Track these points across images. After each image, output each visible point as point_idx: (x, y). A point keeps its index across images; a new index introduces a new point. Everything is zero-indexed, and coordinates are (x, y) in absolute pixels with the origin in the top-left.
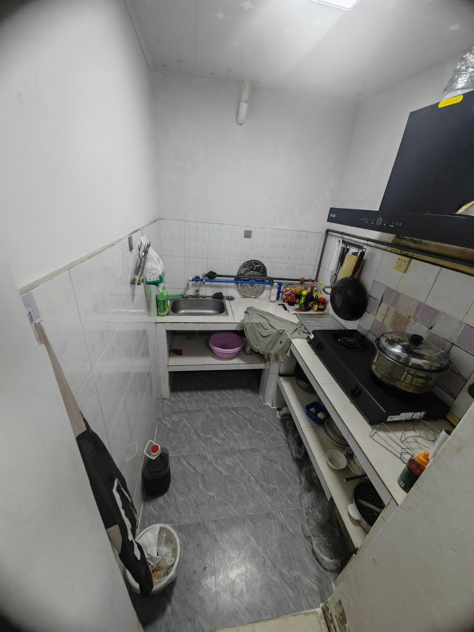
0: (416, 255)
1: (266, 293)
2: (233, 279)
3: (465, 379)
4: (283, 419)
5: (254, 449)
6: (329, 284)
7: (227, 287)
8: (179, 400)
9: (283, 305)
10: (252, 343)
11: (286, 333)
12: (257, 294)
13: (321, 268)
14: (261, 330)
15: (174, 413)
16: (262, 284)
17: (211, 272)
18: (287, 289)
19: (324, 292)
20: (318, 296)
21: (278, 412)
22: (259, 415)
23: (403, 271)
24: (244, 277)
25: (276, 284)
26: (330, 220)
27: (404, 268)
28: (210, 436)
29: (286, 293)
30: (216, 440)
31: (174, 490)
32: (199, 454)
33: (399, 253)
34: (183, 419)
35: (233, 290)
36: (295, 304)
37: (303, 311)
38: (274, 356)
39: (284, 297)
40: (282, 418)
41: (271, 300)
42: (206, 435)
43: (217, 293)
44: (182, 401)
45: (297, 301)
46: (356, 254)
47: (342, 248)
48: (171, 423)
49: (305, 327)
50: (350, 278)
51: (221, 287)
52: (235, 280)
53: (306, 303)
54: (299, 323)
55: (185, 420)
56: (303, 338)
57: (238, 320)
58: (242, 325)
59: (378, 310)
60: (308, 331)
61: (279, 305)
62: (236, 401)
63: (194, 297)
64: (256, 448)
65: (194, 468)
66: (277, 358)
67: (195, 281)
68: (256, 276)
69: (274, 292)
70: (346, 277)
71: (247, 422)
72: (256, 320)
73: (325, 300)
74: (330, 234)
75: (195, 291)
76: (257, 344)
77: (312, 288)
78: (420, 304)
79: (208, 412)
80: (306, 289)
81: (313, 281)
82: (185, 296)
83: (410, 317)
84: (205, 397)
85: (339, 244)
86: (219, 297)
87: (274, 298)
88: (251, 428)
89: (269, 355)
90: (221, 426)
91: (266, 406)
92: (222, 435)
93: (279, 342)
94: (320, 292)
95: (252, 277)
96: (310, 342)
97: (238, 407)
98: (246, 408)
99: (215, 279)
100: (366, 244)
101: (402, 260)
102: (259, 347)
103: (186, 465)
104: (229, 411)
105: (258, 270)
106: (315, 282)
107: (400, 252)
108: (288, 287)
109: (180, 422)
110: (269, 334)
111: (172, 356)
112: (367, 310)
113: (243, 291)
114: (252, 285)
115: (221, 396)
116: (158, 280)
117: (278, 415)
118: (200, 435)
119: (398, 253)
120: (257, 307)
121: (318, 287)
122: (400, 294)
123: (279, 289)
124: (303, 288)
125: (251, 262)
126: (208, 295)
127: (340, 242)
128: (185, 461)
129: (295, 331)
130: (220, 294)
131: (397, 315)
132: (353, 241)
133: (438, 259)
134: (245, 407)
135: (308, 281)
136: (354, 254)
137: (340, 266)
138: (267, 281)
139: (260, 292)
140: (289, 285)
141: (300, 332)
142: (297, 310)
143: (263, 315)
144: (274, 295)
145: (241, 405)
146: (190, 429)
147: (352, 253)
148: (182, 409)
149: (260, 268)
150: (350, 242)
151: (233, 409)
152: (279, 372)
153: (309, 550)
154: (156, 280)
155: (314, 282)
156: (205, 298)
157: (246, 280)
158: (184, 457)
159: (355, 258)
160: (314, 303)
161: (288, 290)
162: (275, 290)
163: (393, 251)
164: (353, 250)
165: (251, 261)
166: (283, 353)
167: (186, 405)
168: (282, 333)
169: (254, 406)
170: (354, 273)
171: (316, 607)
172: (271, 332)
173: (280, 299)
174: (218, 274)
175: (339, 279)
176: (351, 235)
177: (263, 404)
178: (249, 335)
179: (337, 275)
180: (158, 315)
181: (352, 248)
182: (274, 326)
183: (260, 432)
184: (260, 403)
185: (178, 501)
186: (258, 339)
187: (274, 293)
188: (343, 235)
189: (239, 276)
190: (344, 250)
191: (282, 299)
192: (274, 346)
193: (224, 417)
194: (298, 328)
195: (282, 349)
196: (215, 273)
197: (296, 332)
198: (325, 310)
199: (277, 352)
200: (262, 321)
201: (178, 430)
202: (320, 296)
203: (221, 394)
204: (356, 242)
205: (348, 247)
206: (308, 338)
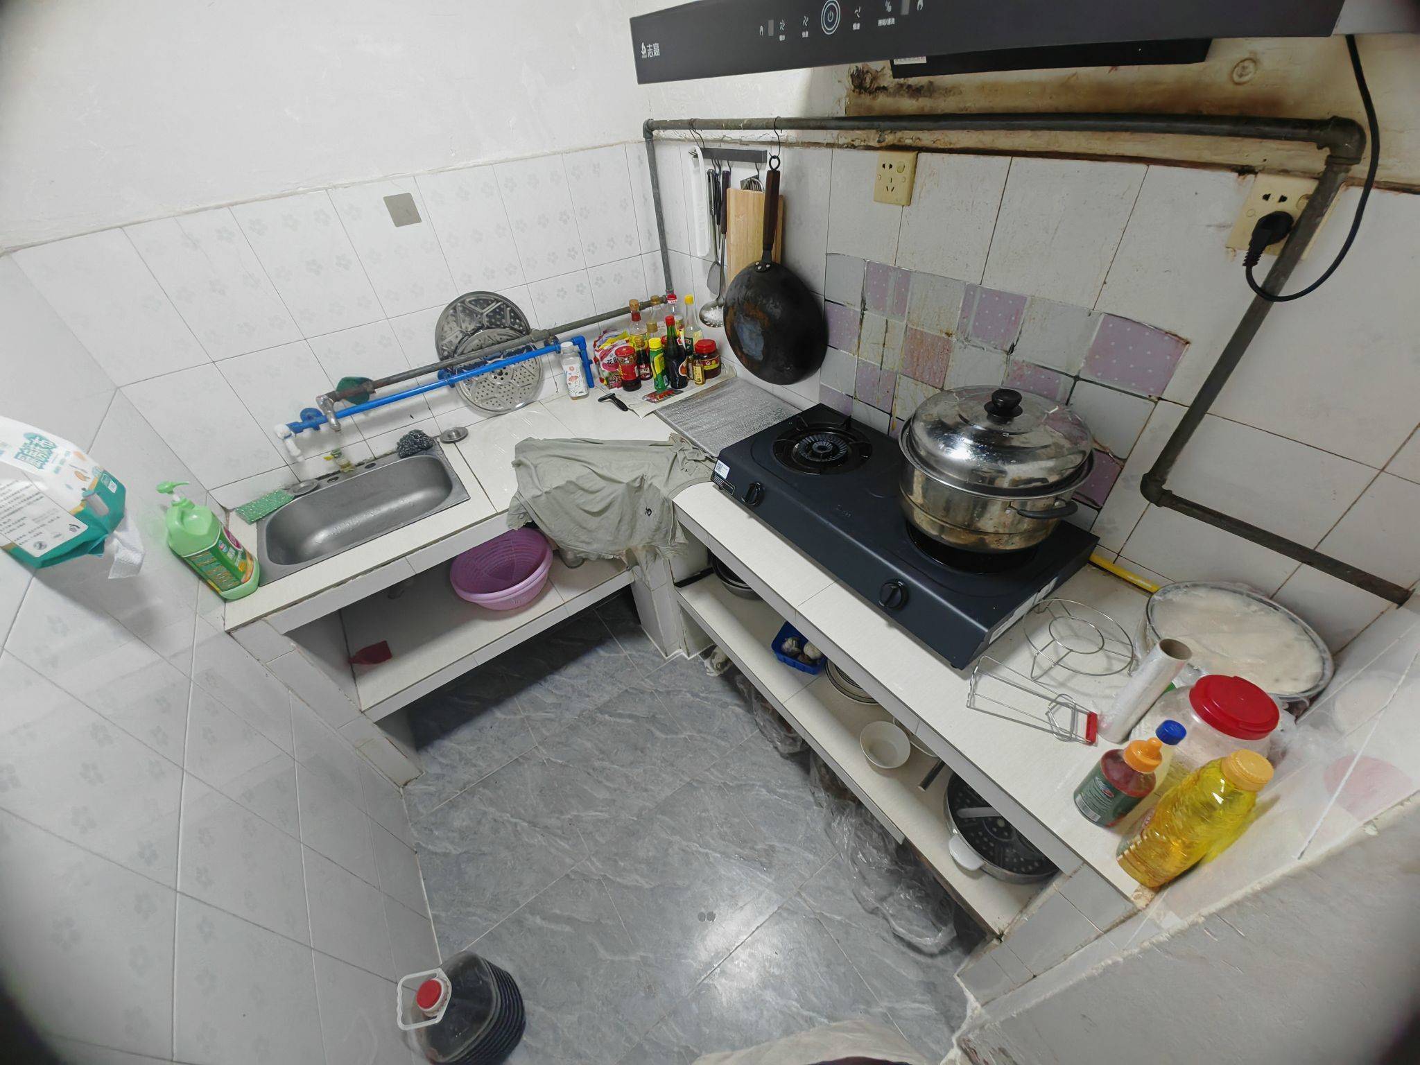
0: (927, 138)
1: (551, 381)
2: (434, 375)
3: (1119, 459)
4: (724, 673)
5: (689, 784)
6: (708, 297)
7: (428, 406)
8: (449, 762)
9: (612, 397)
10: (572, 543)
11: (651, 484)
12: (529, 392)
13: (671, 254)
14: (581, 498)
15: (453, 805)
16: (528, 358)
17: (346, 382)
18: (605, 348)
19: (705, 322)
20: (692, 339)
21: (707, 663)
22: (668, 693)
23: (904, 202)
24: (462, 358)
25: (567, 345)
26: (648, 72)
27: (902, 190)
28: (575, 813)
29: (605, 361)
30: (594, 814)
31: (542, 1010)
32: (567, 876)
33: (877, 145)
34: (484, 808)
35: (452, 406)
36: (643, 382)
37: (669, 394)
38: (645, 552)
39: (606, 373)
40: (722, 672)
41: (573, 395)
42: (563, 817)
43: (405, 437)
44: (460, 760)
45: (643, 371)
46: (755, 182)
47: (709, 173)
48: (457, 840)
49: (693, 443)
50: (763, 263)
51: (410, 413)
52: (440, 377)
53: (668, 371)
54: (672, 436)
55: (492, 810)
56: (701, 481)
57: (504, 503)
58: (519, 508)
59: (862, 337)
60: (705, 452)
61: (601, 400)
62: (601, 685)
63: (336, 478)
64: (693, 780)
65: (569, 920)
66: (654, 553)
67: (306, 427)
68: (499, 343)
69: (572, 369)
70: (750, 262)
71: (646, 725)
72: (556, 476)
73: (713, 343)
74: (660, 139)
75: (327, 459)
76: (587, 540)
77: (670, 322)
78: (970, 289)
79: (544, 753)
80: (655, 329)
81: (663, 300)
82: (302, 485)
83: (948, 335)
84: (518, 717)
85: (697, 164)
86: (416, 445)
87: (579, 385)
88: (663, 736)
89: (630, 553)
90: (591, 771)
91: (674, 663)
92: (602, 794)
93: (642, 511)
94: (694, 324)
95: (487, 350)
96: (725, 487)
97: (610, 701)
98: (631, 691)
99: (372, 397)
100: (772, 143)
101: (891, 166)
102: (595, 546)
103: (545, 924)
104: (594, 721)
105: (495, 320)
106: (669, 302)
107: (879, 142)
108: (604, 342)
109: (479, 822)
110: (608, 500)
111: (363, 673)
112: (832, 341)
113: (482, 401)
114: (501, 374)
115: (557, 692)
116: (79, 532)
117: (712, 670)
118: (546, 827)
119: (874, 143)
120: (541, 434)
121: (683, 310)
122: (907, 274)
123: (583, 354)
124: (645, 330)
125: (463, 302)
126: (378, 453)
127: (696, 156)
128: (538, 917)
129: (672, 466)
130: (416, 437)
131: (915, 338)
132: (734, 141)
133: (996, 133)
134: (626, 691)
135: (649, 304)
136: (750, 184)
137: (722, 235)
138: (540, 345)
139: (534, 384)
140: (605, 332)
141: (687, 466)
142: (652, 397)
143: (569, 450)
144: (576, 377)
145: (616, 689)
146: (516, 825)
147: (742, 182)
148: (469, 782)
149: (498, 312)
150: (724, 146)
151: (601, 710)
152: (673, 579)
153: (886, 935)
154: (70, 535)
155: (666, 302)
156: (373, 465)
157: (477, 365)
158: (532, 909)
159: (757, 199)
160: (689, 361)
161: (610, 350)
162: (574, 362)
163: (856, 143)
164: (741, 173)
165: (461, 300)
166: (665, 536)
167: (475, 766)
168: (640, 487)
169: (648, 677)
170: (768, 246)
171: (947, 1051)
172: (612, 493)
173: (597, 381)
174: (375, 376)
175: (730, 278)
176: (721, 121)
177: (665, 661)
178: (551, 526)
179: (722, 266)
180: (225, 600)
181: (738, 167)
182: (614, 477)
183: (685, 734)
184: (657, 659)
185: (565, 1030)
186: (584, 525)
187: (573, 374)
188: (698, 131)
189: (446, 362)
190: (716, 182)
191: (602, 380)
192: (633, 528)
193: (589, 745)
194: (676, 455)
195: (658, 529)
196: (364, 381)
197: (677, 468)
198: (722, 370)
199: (648, 540)
200: (575, 472)
201: (483, 849)
202: (697, 337)
203: (556, 687)
204: (741, 142)
205: (725, 168)
206: (714, 476)
